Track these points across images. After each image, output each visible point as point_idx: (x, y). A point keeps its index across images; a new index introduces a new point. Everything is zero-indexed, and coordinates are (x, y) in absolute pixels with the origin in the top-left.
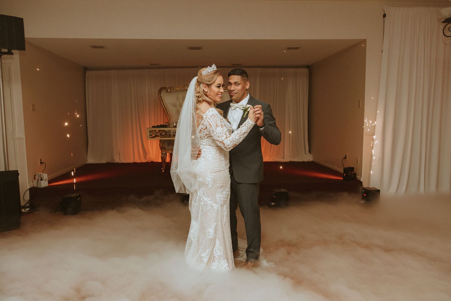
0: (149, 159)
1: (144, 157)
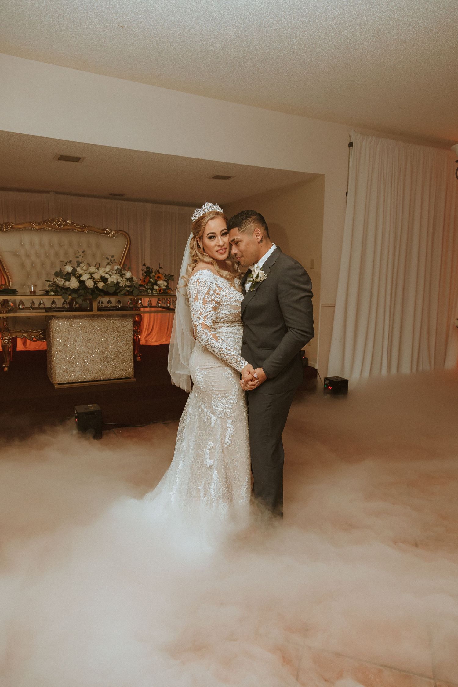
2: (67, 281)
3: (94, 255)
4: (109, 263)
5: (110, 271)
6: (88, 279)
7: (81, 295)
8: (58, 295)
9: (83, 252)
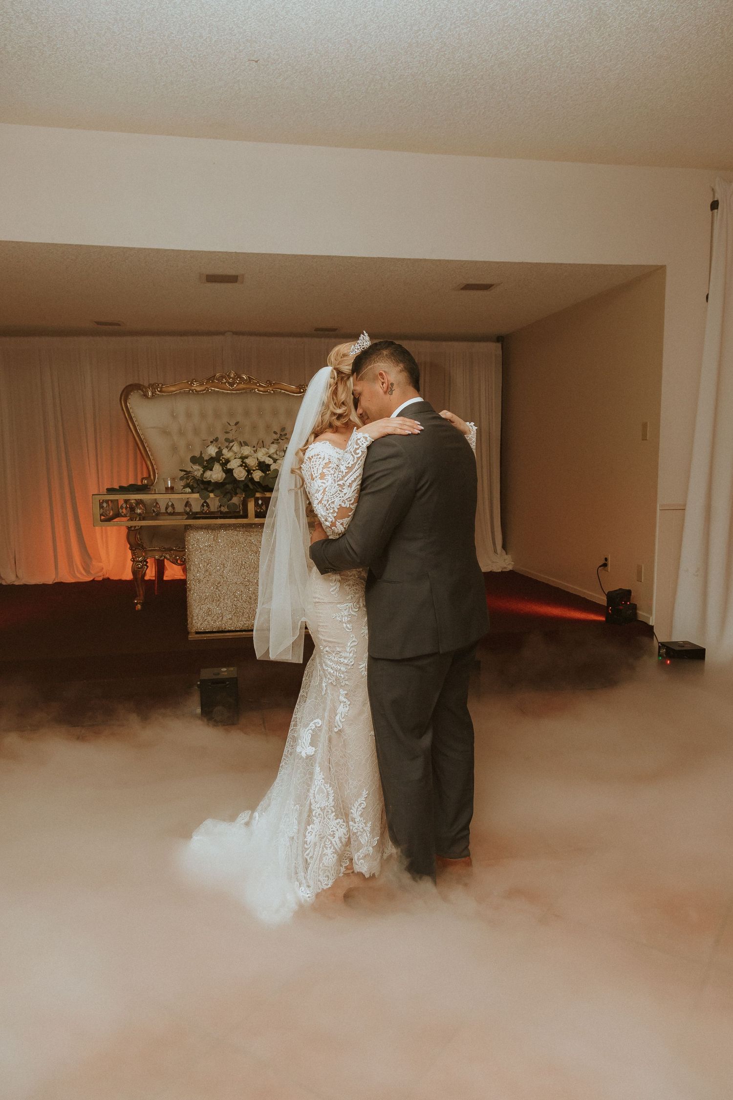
0: (98, 572)
1: (84, 568)
2: (208, 471)
3: (254, 427)
4: (278, 440)
5: (276, 453)
6: (239, 466)
7: (228, 492)
8: (193, 492)
9: (237, 424)
